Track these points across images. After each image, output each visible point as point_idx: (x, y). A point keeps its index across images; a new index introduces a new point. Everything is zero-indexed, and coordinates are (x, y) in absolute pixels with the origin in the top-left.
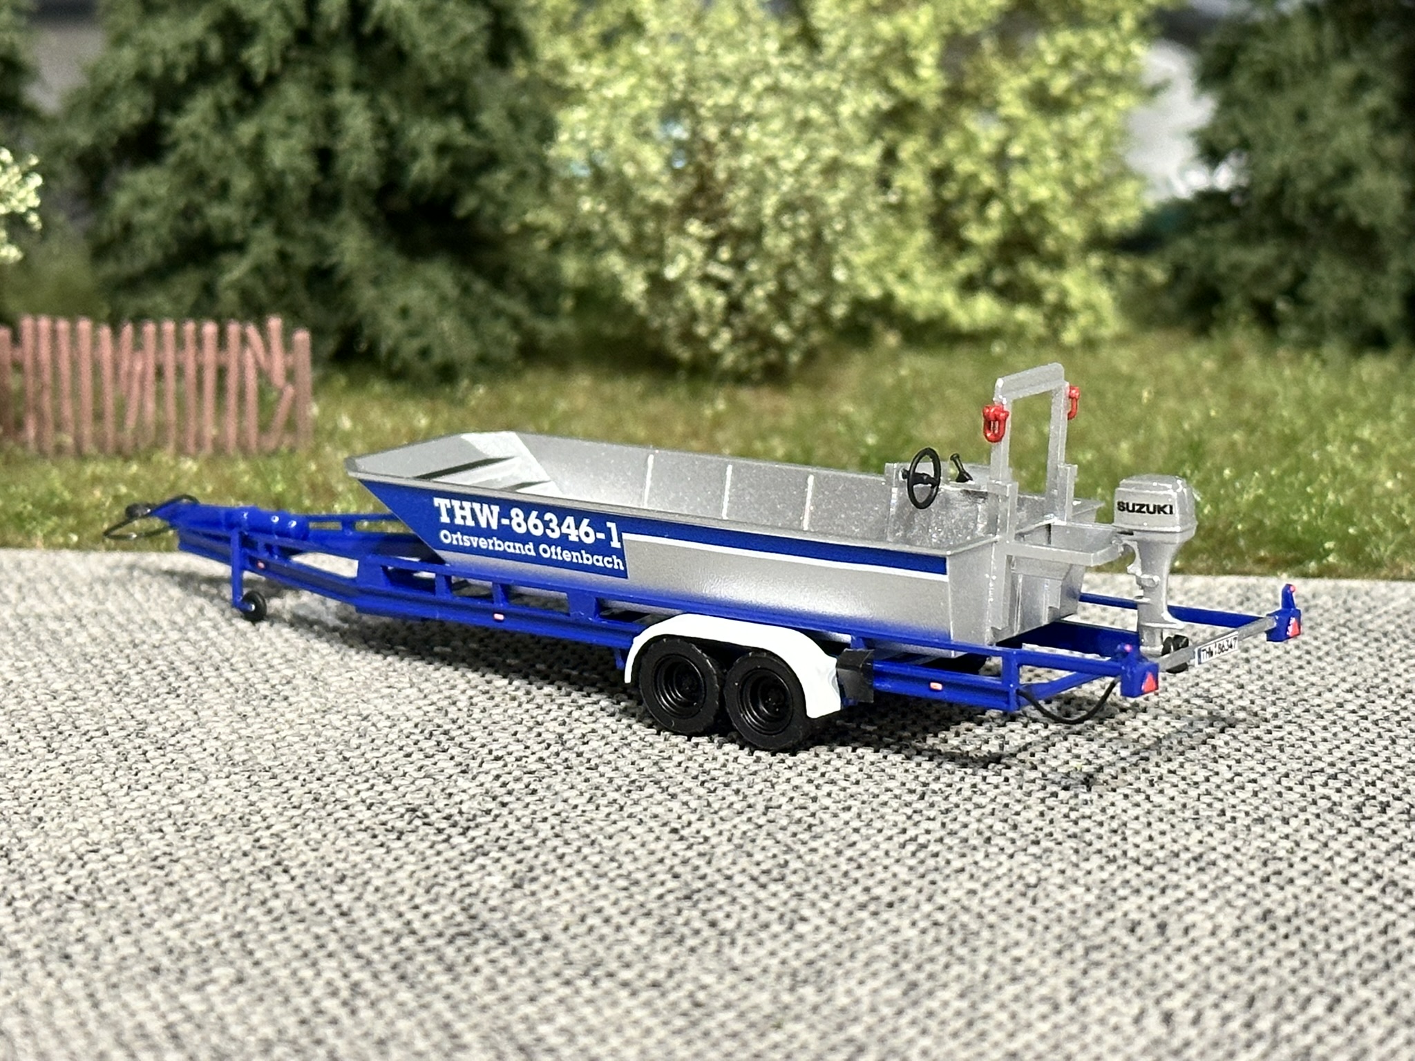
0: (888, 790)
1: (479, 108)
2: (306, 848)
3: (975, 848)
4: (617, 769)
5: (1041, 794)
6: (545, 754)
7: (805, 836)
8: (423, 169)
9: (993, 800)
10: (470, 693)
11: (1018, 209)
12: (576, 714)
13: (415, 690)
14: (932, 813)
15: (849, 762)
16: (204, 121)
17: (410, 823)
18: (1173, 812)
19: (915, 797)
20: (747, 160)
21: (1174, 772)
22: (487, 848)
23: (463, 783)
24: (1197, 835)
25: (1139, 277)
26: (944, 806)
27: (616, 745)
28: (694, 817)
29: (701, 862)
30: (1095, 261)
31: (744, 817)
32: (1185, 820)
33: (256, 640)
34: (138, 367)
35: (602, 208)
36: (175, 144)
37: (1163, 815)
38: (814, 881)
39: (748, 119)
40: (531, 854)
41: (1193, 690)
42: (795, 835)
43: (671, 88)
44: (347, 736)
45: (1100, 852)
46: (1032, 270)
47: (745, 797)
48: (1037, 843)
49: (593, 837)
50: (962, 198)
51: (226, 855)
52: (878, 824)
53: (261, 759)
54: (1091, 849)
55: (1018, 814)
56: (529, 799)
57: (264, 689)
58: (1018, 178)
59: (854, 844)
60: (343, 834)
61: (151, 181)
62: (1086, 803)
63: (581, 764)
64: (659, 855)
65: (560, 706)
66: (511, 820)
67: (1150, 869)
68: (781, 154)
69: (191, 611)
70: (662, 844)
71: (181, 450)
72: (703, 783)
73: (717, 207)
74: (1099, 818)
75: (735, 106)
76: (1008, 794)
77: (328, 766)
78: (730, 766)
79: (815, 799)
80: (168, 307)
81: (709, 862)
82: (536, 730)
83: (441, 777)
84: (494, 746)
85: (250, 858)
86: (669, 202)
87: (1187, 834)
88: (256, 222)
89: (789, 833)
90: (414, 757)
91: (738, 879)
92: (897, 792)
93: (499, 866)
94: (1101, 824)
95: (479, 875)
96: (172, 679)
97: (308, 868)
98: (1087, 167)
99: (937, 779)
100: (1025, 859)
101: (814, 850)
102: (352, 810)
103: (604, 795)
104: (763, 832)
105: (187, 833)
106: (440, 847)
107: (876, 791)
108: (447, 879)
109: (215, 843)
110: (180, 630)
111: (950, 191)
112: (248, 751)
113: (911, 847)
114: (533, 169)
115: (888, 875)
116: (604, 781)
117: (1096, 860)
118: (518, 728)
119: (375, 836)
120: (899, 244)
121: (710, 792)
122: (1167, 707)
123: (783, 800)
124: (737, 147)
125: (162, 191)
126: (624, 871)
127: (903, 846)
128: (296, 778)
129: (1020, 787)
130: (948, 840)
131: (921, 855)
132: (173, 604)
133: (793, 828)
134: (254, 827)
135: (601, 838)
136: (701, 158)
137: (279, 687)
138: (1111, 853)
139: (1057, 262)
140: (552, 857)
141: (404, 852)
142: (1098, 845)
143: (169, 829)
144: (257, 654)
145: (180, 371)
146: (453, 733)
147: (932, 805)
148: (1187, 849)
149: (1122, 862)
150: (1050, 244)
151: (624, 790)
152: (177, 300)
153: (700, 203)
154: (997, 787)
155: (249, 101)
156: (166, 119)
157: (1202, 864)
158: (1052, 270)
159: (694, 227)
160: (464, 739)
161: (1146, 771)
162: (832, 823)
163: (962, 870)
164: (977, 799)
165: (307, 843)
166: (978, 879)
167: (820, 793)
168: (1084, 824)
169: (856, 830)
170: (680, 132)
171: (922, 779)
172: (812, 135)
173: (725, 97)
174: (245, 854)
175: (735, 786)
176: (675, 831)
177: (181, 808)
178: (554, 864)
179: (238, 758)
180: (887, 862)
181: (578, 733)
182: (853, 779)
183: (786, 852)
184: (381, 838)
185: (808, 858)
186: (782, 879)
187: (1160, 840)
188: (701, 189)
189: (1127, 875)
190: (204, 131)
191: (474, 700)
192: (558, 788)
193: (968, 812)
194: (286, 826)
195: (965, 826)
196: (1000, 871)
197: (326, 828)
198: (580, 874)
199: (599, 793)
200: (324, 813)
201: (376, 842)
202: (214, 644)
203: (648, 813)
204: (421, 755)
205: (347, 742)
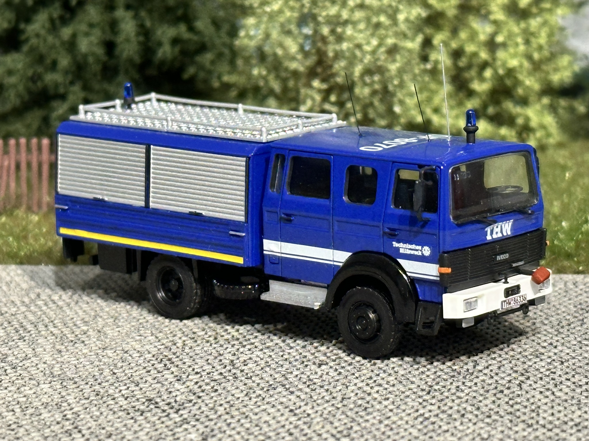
0: (410, 389)
1: (196, 18)
2: (90, 420)
3: (455, 420)
4: (262, 378)
5: (494, 391)
6: (223, 371)
7: (363, 413)
8: (165, 52)
9: (468, 394)
10: (184, 338)
11: (501, 72)
12: (241, 350)
13: (153, 337)
14: (433, 401)
15: (390, 375)
16: (43, 27)
17: (148, 407)
18: (566, 401)
19: (424, 393)
20: (345, 46)
21: (569, 380)
22: (189, 420)
23: (177, 386)
24: (579, 413)
25: (572, 110)
26: (440, 397)
27: (262, 366)
28: (302, 404)
29: (305, 427)
30: (546, 101)
31: (330, 404)
32: (572, 405)
33: (68, 312)
34: (6, 163)
35: (264, 73)
36: (27, 40)
37: (560, 402)
38: (366, 437)
39: (346, 23)
40: (213, 423)
41: (584, 336)
42: (357, 413)
43: (303, 6)
44: (116, 362)
45: (524, 421)
46: (509, 106)
47: (331, 393)
48: (489, 417)
49: (247, 414)
50: (469, 67)
51: (48, 423)
52: (403, 407)
53: (68, 373)
54: (519, 420)
55: (480, 401)
56: (213, 394)
57: (71, 337)
58: (501, 54)
59: (389, 418)
60: (111, 412)
61: (13, 61)
62: (519, 396)
63: (243, 376)
64: (283, 423)
65: (233, 346)
66: (203, 405)
67: (550, 430)
68: (364, 42)
69: (33, 296)
70: (283, 418)
71: (29, 209)
72: (308, 386)
73: (329, 73)
74: (525, 404)
75: (338, 16)
76: (476, 391)
77: (105, 377)
78: (324, 377)
79: (369, 394)
80: (23, 130)
81: (309, 427)
82: (219, 358)
83: (166, 383)
84: (196, 367)
85: (61, 425)
86: (301, 69)
87: (573, 412)
88: (72, 83)
89: (354, 412)
90: (152, 372)
91: (325, 436)
92: (415, 390)
93: (195, 429)
94: (526, 407)
95: (184, 433)
96: (21, 332)
97: (92, 430)
98: (540, 48)
99: (438, 383)
100: (482, 425)
101: (367, 421)
102: (117, 400)
103: (254, 392)
104: (340, 412)
105: (28, 412)
106: (164, 419)
107: (403, 390)
108: (166, 436)
109: (42, 417)
110: (27, 306)
111: (463, 62)
112: (61, 370)
113: (421, 419)
114: (226, 51)
115: (407, 433)
116: (255, 385)
117: (522, 426)
118: (209, 357)
119: (128, 414)
120: (434, 92)
121: (312, 390)
122: (568, 345)
123: (352, 395)
124: (340, 39)
125: (20, 66)
126: (263, 432)
127: (416, 418)
128: (87, 384)
129: (483, 388)
130: (441, 416)
131: (426, 423)
132: (23, 292)
133: (356, 409)
134: (63, 409)
135: (251, 414)
136: (320, 44)
137: (80, 336)
138: (530, 422)
139: (524, 102)
140: (224, 424)
141: (143, 422)
142: (523, 418)
143: (18, 410)
144: (68, 318)
145: (29, 165)
146: (174, 360)
147: (434, 397)
148: (572, 420)
149: (535, 427)
150: (520, 91)
151: (265, 389)
152: (28, 126)
153: (319, 70)
154: (470, 387)
155: (68, 16)
156: (22, 26)
157: (580, 428)
158: (522, 107)
159: (316, 83)
160: (179, 363)
161: (553, 379)
162: (378, 407)
163: (448, 431)
164: (458, 394)
165: (91, 417)
166: (456, 435)
167: (373, 391)
168: (517, 407)
169: (391, 410)
170: (307, 31)
171: (429, 384)
172: (383, 32)
173: (333, 10)
174: (58, 423)
175: (326, 387)
176: (291, 411)
177: (24, 399)
178: (225, 428)
179: (56, 373)
180: (406, 427)
181: (242, 359)
182: (392, 383)
183: (351, 422)
184: (132, 414)
185: (363, 425)
186: (349, 435)
187: (557, 415)
188: (320, 62)
189: (538, 433)
190: (43, 32)
191: (186, 342)
192: (229, 389)
193: (453, 401)
194: (80, 409)
195: (451, 408)
196: (468, 431)
197: (103, 410)
198: (239, 433)
199: (251, 391)
200: (101, 402)
201: (129, 417)
202: (45, 313)
203: (278, 402)
204: (156, 372)
205: (115, 365)
